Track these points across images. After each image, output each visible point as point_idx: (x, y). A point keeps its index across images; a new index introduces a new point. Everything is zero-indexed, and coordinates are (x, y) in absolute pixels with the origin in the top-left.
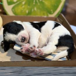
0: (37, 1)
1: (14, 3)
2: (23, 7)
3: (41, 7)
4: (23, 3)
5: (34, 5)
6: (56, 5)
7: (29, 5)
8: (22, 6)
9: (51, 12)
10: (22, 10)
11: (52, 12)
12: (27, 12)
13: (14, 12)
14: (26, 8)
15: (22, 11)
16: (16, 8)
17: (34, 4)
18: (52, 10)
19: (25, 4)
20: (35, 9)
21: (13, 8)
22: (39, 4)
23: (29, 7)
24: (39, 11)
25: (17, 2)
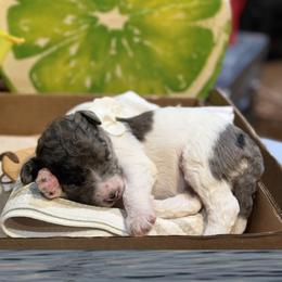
0: (125, 42)
1: (38, 50)
2: (73, 64)
3: (139, 66)
4: (73, 50)
5: (112, 57)
6: (195, 56)
7: (94, 57)
8: (68, 61)
9: (179, 83)
10: (70, 74)
11: (183, 85)
12: (88, 83)
13: (39, 85)
14: (83, 70)
15: (69, 79)
16: (46, 70)
17: (113, 52)
18: (181, 77)
19: (79, 53)
20: (119, 72)
21: (35, 69)
22: (131, 54)
23: (92, 63)
24: (131, 78)
25: (48, 46)
